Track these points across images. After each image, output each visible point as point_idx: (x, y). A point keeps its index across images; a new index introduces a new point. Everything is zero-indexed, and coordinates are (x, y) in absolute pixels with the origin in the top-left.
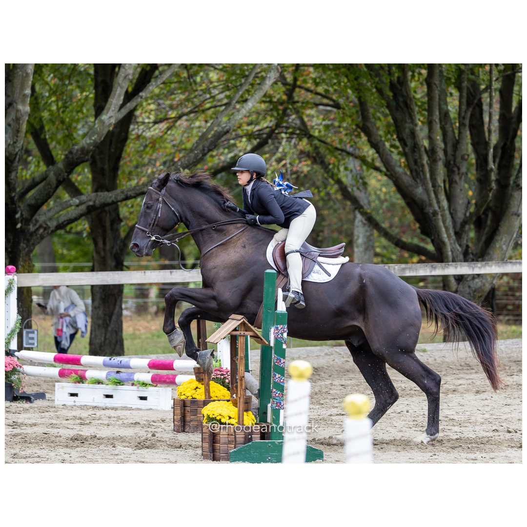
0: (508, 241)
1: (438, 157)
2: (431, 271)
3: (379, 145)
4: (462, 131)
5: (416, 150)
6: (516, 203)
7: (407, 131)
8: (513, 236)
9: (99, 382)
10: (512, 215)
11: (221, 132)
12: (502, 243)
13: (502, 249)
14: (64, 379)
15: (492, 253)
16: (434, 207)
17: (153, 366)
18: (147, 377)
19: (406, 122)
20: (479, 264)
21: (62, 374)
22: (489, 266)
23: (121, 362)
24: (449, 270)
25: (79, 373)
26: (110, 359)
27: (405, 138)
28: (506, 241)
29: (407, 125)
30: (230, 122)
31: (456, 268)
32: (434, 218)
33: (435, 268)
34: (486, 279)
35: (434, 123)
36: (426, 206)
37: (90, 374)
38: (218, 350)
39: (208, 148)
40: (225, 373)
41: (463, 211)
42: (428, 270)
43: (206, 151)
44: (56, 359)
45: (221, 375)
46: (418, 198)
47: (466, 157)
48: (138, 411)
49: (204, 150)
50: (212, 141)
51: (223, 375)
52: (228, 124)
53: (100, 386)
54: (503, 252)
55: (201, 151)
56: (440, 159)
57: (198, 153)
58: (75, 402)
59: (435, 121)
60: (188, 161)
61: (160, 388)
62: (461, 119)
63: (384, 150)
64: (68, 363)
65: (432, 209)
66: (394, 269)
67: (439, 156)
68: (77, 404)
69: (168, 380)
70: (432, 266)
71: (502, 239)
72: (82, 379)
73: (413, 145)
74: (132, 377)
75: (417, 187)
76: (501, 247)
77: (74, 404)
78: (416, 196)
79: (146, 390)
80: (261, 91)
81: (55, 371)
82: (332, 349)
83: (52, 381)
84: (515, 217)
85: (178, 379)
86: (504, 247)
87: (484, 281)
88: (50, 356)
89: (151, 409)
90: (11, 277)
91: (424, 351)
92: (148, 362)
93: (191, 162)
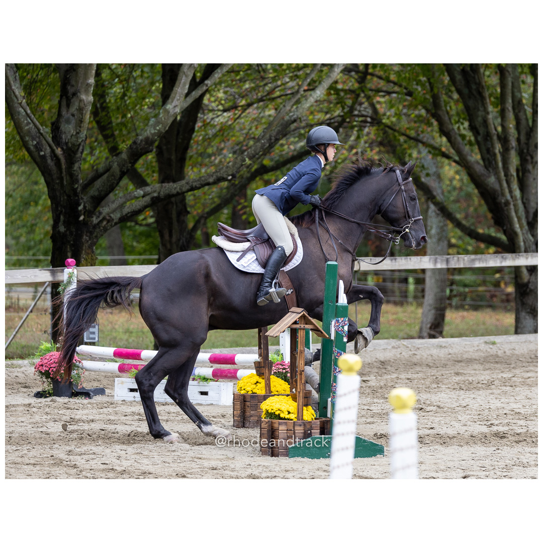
1: (511, 146)
2: (501, 262)
3: (451, 133)
4: (535, 119)
5: (489, 138)
7: (480, 119)
11: (288, 120)
14: (121, 374)
16: (506, 196)
17: (214, 360)
18: (207, 371)
19: (478, 110)
21: (122, 369)
24: (519, 261)
25: (140, 367)
27: (478, 126)
29: (480, 113)
30: (297, 111)
31: (527, 258)
32: (506, 208)
33: (504, 259)
35: (507, 111)
36: (498, 196)
38: (281, 344)
39: (274, 137)
40: (287, 367)
42: (498, 261)
43: (273, 141)
44: (116, 354)
46: (491, 188)
48: (199, 406)
49: (270, 139)
50: (279, 130)
51: (285, 369)
52: (296, 113)
55: (267, 140)
56: (513, 148)
57: (264, 142)
58: (134, 397)
59: (508, 109)
60: (255, 151)
61: (222, 383)
63: (455, 138)
64: (129, 359)
65: (504, 198)
66: (464, 260)
68: (137, 399)
69: (229, 375)
70: (502, 257)
73: (486, 133)
75: (489, 177)
77: (133, 399)
78: (488, 186)
79: (207, 385)
80: (330, 79)
81: (114, 366)
82: (399, 342)
83: (111, 377)
85: (240, 373)
88: (110, 351)
89: (212, 404)
90: (70, 270)
91: (494, 343)
92: (209, 357)
93: (258, 151)
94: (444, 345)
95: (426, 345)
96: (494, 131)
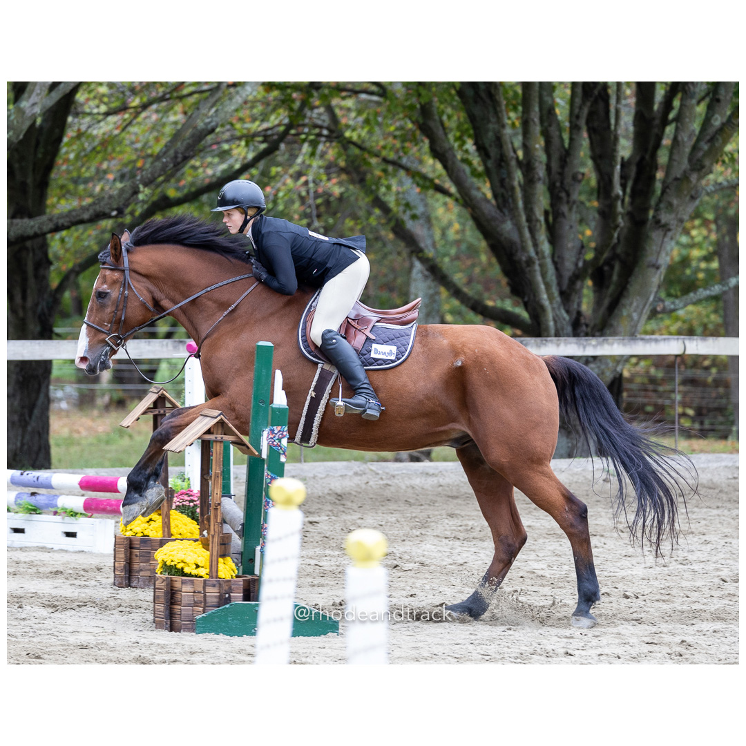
0: (641, 307)
1: (536, 176)
3: (447, 155)
4: (574, 136)
5: (503, 164)
6: (654, 248)
7: (490, 134)
8: (648, 299)
10: (648, 266)
11: (203, 130)
12: (632, 309)
13: (632, 319)
15: (615, 323)
16: (528, 252)
17: (86, 485)
18: (77, 502)
19: (489, 121)
20: (594, 341)
22: (608, 344)
23: (38, 478)
26: (22, 474)
27: (487, 145)
28: (637, 307)
29: (491, 126)
30: (217, 116)
31: (558, 345)
32: (528, 269)
34: (607, 364)
35: (531, 123)
36: (517, 251)
38: (187, 463)
39: (182, 153)
40: (196, 499)
41: (574, 259)
43: (179, 160)
45: (190, 501)
46: (506, 238)
47: (580, 177)
48: (63, 554)
49: (176, 157)
50: (189, 144)
51: (192, 501)
52: (215, 119)
54: (632, 323)
55: (171, 159)
56: (540, 179)
57: (167, 162)
59: (533, 121)
60: (152, 174)
61: (98, 520)
62: (574, 119)
63: (454, 163)
65: (526, 254)
67: (538, 175)
69: (109, 508)
71: (631, 304)
73: (498, 156)
74: (54, 502)
75: (504, 222)
76: (630, 316)
78: (502, 235)
79: (75, 522)
82: (365, 466)
84: (653, 270)
86: (635, 316)
87: (603, 367)
89: (83, 551)
92: (79, 480)
93: (156, 175)
94: (431, 471)
95: (404, 471)
96: (512, 154)
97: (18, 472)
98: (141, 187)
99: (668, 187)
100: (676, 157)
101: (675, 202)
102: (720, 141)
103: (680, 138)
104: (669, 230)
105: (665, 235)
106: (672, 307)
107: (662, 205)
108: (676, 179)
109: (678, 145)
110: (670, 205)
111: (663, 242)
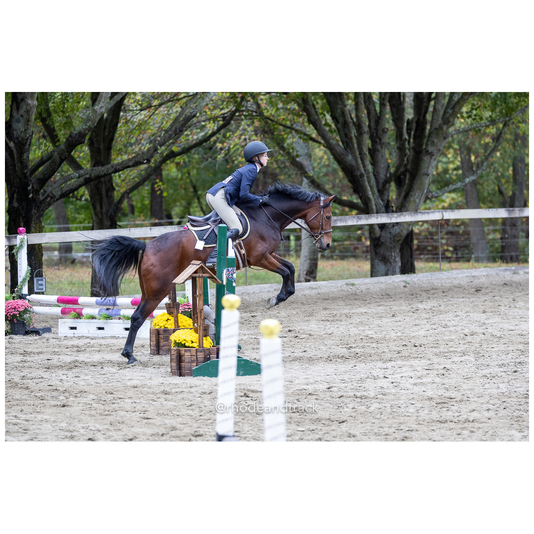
0: (420, 196)
1: (363, 131)
2: (357, 222)
3: (316, 122)
4: (382, 109)
5: (346, 126)
6: (426, 165)
7: (339, 111)
8: (424, 192)
9: (93, 318)
10: (423, 175)
11: (189, 116)
12: (416, 197)
13: (416, 202)
14: (63, 316)
15: (407, 205)
16: (360, 170)
17: (135, 303)
18: (131, 312)
19: (338, 104)
20: (395, 215)
21: (64, 312)
22: (403, 216)
23: (110, 301)
24: (372, 220)
25: (77, 310)
26: (102, 299)
27: (337, 116)
28: (418, 196)
29: (339, 106)
31: (377, 218)
32: (361, 179)
33: (360, 219)
34: (404, 226)
35: (360, 104)
36: (355, 170)
37: (86, 311)
38: (186, 289)
39: (179, 129)
41: (385, 173)
42: (355, 221)
43: (178, 132)
44: (59, 300)
45: (188, 309)
46: (349, 164)
47: (386, 130)
48: (124, 340)
49: (176, 131)
50: (182, 124)
52: (195, 110)
53: (94, 320)
54: (416, 205)
56: (365, 132)
57: (171, 133)
58: (74, 334)
59: (361, 102)
60: (164, 140)
62: (382, 100)
63: (320, 126)
64: (69, 304)
65: (360, 172)
68: (76, 335)
70: (358, 217)
71: (415, 194)
72: (79, 316)
73: (344, 122)
74: (119, 313)
75: (347, 155)
76: (414, 201)
77: (73, 336)
78: (347, 162)
81: (57, 310)
83: (55, 318)
84: (425, 176)
85: (155, 313)
86: (417, 201)
87: (402, 228)
88: (53, 298)
90: (22, 236)
91: (353, 285)
92: (131, 301)
94: (314, 287)
96: (350, 120)
97: (99, 299)
98: (159, 147)
99: (432, 133)
100: (435, 117)
101: (436, 141)
102: (458, 108)
103: (437, 108)
104: (433, 155)
105: (431, 158)
106: (436, 195)
107: (429, 143)
108: (436, 129)
109: (436, 111)
110: (433, 142)
111: (430, 162)
